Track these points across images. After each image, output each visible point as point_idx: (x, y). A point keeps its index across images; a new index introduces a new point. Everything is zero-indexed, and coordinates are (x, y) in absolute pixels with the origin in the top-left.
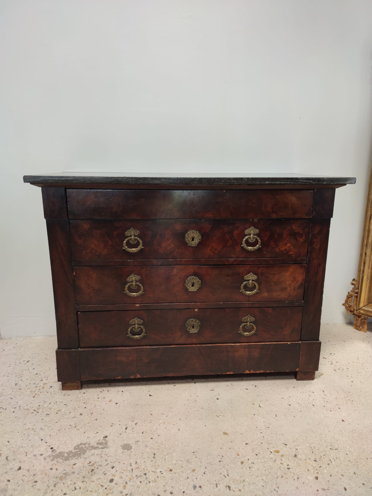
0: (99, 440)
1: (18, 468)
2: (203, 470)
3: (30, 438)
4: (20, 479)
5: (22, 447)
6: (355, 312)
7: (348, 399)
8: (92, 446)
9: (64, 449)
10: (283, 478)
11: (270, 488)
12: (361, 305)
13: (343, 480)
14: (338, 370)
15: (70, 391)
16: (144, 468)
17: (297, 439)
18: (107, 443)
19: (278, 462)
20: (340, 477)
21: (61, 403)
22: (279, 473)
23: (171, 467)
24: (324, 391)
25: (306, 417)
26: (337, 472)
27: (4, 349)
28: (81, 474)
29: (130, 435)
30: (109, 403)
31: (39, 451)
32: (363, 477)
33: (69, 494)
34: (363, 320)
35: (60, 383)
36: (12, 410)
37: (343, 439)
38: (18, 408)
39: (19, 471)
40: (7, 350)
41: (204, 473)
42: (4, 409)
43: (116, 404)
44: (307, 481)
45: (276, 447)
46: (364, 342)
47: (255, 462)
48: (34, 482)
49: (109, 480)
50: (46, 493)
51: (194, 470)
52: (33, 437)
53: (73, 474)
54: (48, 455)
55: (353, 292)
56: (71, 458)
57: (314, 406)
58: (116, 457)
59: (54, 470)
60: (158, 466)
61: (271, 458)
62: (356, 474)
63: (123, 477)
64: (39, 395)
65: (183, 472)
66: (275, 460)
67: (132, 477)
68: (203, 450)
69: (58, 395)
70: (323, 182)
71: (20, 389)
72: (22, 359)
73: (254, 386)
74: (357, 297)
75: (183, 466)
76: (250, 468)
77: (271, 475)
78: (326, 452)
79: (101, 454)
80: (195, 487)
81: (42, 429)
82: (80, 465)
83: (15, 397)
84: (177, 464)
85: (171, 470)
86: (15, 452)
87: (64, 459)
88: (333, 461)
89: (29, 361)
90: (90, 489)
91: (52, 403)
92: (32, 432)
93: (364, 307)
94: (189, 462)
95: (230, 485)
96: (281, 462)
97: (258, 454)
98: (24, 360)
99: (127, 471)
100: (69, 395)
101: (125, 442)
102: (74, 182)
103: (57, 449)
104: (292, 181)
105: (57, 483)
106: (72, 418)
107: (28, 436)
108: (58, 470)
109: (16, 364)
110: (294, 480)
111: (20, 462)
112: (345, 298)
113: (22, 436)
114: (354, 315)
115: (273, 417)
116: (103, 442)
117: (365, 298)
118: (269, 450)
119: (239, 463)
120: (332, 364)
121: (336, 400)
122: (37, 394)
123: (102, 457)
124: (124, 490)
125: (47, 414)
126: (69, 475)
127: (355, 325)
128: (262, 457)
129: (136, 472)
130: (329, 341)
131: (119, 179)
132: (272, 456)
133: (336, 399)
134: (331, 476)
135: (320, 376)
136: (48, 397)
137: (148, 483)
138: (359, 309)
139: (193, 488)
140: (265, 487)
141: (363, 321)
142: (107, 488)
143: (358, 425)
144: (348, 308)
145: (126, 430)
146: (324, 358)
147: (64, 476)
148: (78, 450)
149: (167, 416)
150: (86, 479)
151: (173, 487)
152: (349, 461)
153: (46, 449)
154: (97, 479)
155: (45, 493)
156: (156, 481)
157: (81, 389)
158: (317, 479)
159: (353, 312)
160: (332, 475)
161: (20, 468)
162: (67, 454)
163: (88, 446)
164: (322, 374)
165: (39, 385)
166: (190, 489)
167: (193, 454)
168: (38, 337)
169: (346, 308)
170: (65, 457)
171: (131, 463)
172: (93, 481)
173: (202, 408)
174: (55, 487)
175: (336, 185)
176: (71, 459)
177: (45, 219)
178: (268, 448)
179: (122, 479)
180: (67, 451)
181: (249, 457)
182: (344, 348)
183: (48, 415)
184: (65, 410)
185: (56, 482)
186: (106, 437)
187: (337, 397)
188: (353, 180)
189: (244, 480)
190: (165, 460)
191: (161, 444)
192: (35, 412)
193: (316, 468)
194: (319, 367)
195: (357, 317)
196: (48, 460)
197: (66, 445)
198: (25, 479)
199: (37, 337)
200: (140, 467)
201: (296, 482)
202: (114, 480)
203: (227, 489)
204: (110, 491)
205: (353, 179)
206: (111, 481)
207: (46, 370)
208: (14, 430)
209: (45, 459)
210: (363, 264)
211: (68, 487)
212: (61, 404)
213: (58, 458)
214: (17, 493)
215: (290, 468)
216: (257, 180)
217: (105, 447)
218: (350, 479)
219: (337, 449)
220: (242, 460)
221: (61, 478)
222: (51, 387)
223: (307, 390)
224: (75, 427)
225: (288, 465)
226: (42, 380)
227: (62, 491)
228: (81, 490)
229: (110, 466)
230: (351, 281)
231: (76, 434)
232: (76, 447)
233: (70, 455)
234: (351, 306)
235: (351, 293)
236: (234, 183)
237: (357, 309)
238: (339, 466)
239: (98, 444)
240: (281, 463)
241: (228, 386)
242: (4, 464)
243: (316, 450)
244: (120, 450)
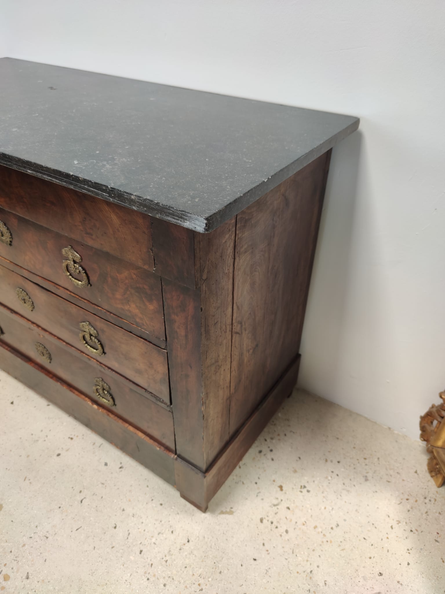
7: (202, 581)
17: (49, 582)
24: (188, 541)
25: (107, 560)
46: (401, 503)
57: (140, 553)
73: (120, 466)
115: (72, 529)
120: (275, 505)
121: (183, 569)
130: (339, 462)
135: (223, 514)
146: (281, 487)
164: (231, 513)
173: (28, 456)
178: (5, 565)
182: (344, 491)
187: (190, 566)
223: (170, 523)
235: (436, 410)
241: (94, 444)
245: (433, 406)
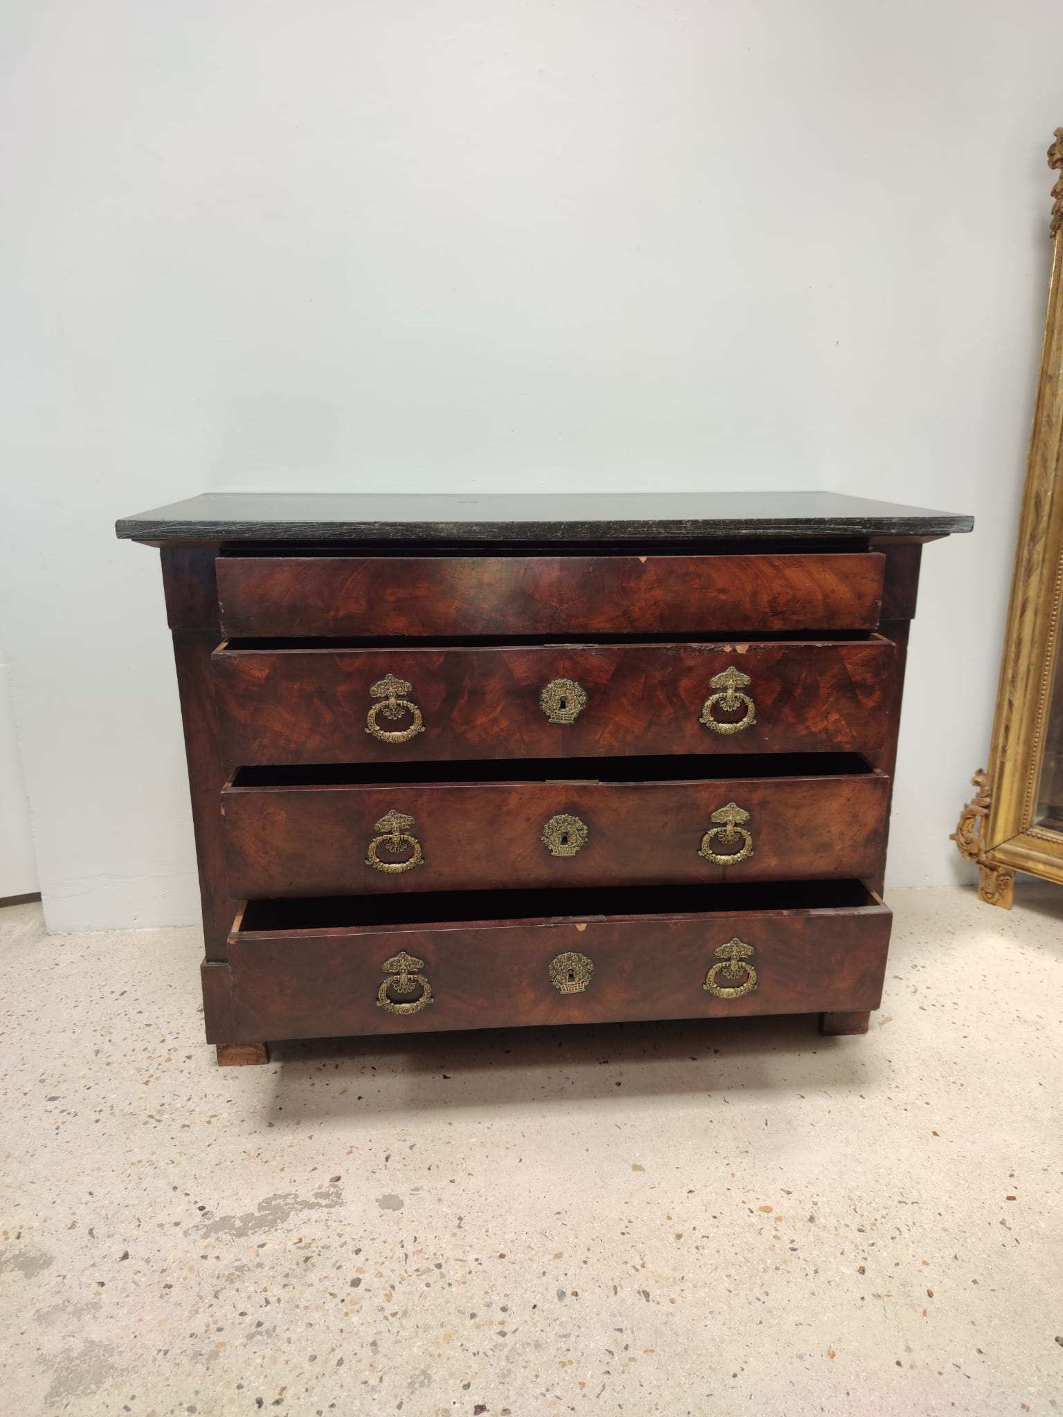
0: (320, 1187)
1: (121, 1255)
2: (581, 1255)
3: (144, 1185)
4: (130, 1281)
5: (127, 1206)
6: (983, 857)
7: (952, 1079)
8: (303, 1201)
9: (232, 1210)
10: (779, 1272)
11: (747, 1295)
12: (999, 838)
13: (926, 1273)
14: (930, 1009)
15: (238, 1067)
16: (435, 1251)
17: (817, 1179)
18: (341, 1194)
19: (769, 1234)
20: (921, 1266)
21: (217, 1097)
22: (769, 1261)
23: (502, 1249)
24: (890, 1062)
25: (841, 1125)
26: (914, 1256)
27: (56, 962)
28: (278, 1268)
29: (398, 1173)
30: (341, 1096)
31: (169, 1214)
32: (976, 1266)
33: (253, 1315)
34: (1002, 878)
35: (213, 1047)
36: (94, 1116)
37: (933, 1178)
38: (107, 1111)
39: (125, 1262)
40: (64, 965)
41: (585, 1262)
42: (72, 1115)
43: (360, 1098)
44: (839, 1277)
45: (764, 1198)
46: (1002, 935)
47: (711, 1235)
48: (165, 1288)
49: (349, 1280)
50: (197, 1312)
51: (559, 1256)
52: (153, 1182)
53: (260, 1270)
54: (192, 1225)
55: (977, 805)
56: (252, 1231)
57: (864, 1098)
58: (364, 1226)
59: (211, 1261)
60: (471, 1246)
61: (751, 1225)
62: (960, 1261)
63: (385, 1274)
64: (158, 1079)
65: (532, 1260)
66: (761, 1229)
67: (407, 1273)
68: (581, 1207)
69: (209, 1079)
70: (889, 529)
71: (108, 1064)
72: (107, 986)
74: (987, 816)
75: (532, 1245)
76: (697, 1248)
77: (749, 1264)
78: (887, 1210)
79: (327, 1220)
80: (561, 1295)
81: (173, 1162)
82: (276, 1247)
83: (97, 1084)
84: (517, 1241)
85: (502, 1256)
86: (109, 1217)
87: (233, 1235)
88: (904, 1230)
89: (125, 992)
90: (302, 1303)
91: (195, 1098)
92: (150, 1170)
93: (1004, 842)
94: (546, 1236)
95: (648, 1290)
96: (774, 1233)
97: (718, 1215)
98: (113, 990)
99: (394, 1259)
100: (237, 1078)
101: (387, 1191)
102: (247, 535)
103: (214, 1211)
104: (810, 528)
105: (222, 1289)
106: (249, 1134)
107: (139, 1180)
108: (221, 1258)
109: (91, 1001)
110: (807, 1275)
111: (125, 1240)
112: (956, 820)
113: (122, 1181)
114: (981, 864)
115: (759, 1128)
116: (331, 1192)
117: (1007, 820)
118: (747, 1206)
119: (672, 1238)
120: (915, 992)
121: (921, 1082)
122: (154, 1077)
123: (328, 1227)
124: (388, 1304)
125: (184, 1126)
126: (249, 1270)
127: (982, 889)
128: (728, 1224)
129: (415, 1263)
130: (912, 933)
131: (363, 527)
132: (753, 1219)
133: (921, 1080)
134: (897, 1264)
135: (883, 1024)
136: (182, 1082)
137: (446, 1286)
138: (993, 849)
139: (557, 1298)
140: (734, 1293)
141: (1002, 880)
142: (346, 1299)
143: (973, 1143)
144: (964, 845)
145: (387, 1161)
146: (896, 977)
147: (237, 1273)
148: (267, 1212)
149: (489, 1128)
150: (294, 1281)
151: (508, 1295)
152: (945, 1230)
153: (187, 1210)
154: (320, 1280)
155: (193, 1312)
156: (465, 1283)
157: (267, 1061)
158: (863, 1274)
159: (978, 856)
160: (900, 1264)
161: (126, 1256)
162: (242, 1222)
163: (293, 1201)
164: (889, 1019)
165: (158, 1054)
166: (551, 1299)
167: (558, 1216)
168: (145, 930)
169: (959, 846)
170: (237, 1229)
171: (402, 1241)
172: (311, 1285)
174: (218, 1298)
175: (923, 535)
176: (253, 1234)
177: (171, 630)
178: (743, 1202)
179: (382, 1279)
180: (241, 1214)
181: (695, 1223)
182: (950, 951)
183: (186, 1128)
184: (229, 1114)
185: (219, 1289)
186: (338, 1179)
187: (924, 1076)
188: (966, 523)
189: (683, 1278)
190: (487, 1231)
191: (477, 1194)
192: (153, 1121)
193: (861, 1248)
194: (882, 1000)
195: (988, 870)
196: (195, 1235)
197: (237, 1199)
198: (143, 1280)
199: (140, 928)
200: (424, 1250)
201: (812, 1280)
202: (363, 1281)
203: (640, 1299)
204: (352, 1307)
205: (965, 520)
206: (356, 1283)
207: (173, 1015)
208: (103, 1165)
209: (186, 1233)
210: (1002, 730)
211: (249, 1297)
212: (217, 1099)
213: (218, 1232)
214: (125, 1312)
215: (796, 1247)
216: (717, 525)
217: (336, 1204)
218: (944, 1272)
219: (917, 1203)
220: (679, 1229)
221: (230, 1279)
222: (189, 1057)
223: (848, 1060)
224: (257, 1157)
225: (792, 1241)
226: (163, 1041)
227: (234, 1307)
228: (282, 1305)
229: (349, 1247)
230: (972, 774)
231: (261, 1173)
232: (264, 1204)
233: (250, 1225)
234: (972, 841)
235: (973, 807)
236: (659, 533)
237: (988, 849)
238: (919, 1242)
239: (317, 1195)
240: (775, 1237)
241: (644, 1052)
242: (87, 1246)
243: (865, 1206)
244: (375, 1210)
245: (966, 806)
